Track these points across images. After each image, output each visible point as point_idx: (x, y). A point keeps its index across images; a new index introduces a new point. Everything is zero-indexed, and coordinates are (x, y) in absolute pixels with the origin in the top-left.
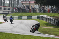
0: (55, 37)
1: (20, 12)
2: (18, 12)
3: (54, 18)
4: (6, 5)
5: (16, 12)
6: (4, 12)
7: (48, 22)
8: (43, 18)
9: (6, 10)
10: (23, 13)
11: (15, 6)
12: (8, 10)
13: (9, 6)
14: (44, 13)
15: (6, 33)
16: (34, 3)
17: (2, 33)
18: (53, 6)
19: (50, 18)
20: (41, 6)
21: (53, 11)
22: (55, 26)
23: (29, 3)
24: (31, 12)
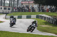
0: (54, 35)
1: (20, 12)
2: (18, 12)
3: (53, 17)
4: (6, 5)
5: (15, 12)
6: (4, 12)
7: (47, 21)
8: (42, 17)
9: (6, 9)
10: (23, 13)
11: (15, 6)
12: (8, 9)
13: (9, 6)
14: (43, 13)
15: (7, 32)
16: (34, 3)
17: (3, 31)
18: (51, 6)
19: (49, 17)
20: (40, 6)
21: (52, 11)
22: (54, 24)
23: (29, 3)
24: (30, 12)
